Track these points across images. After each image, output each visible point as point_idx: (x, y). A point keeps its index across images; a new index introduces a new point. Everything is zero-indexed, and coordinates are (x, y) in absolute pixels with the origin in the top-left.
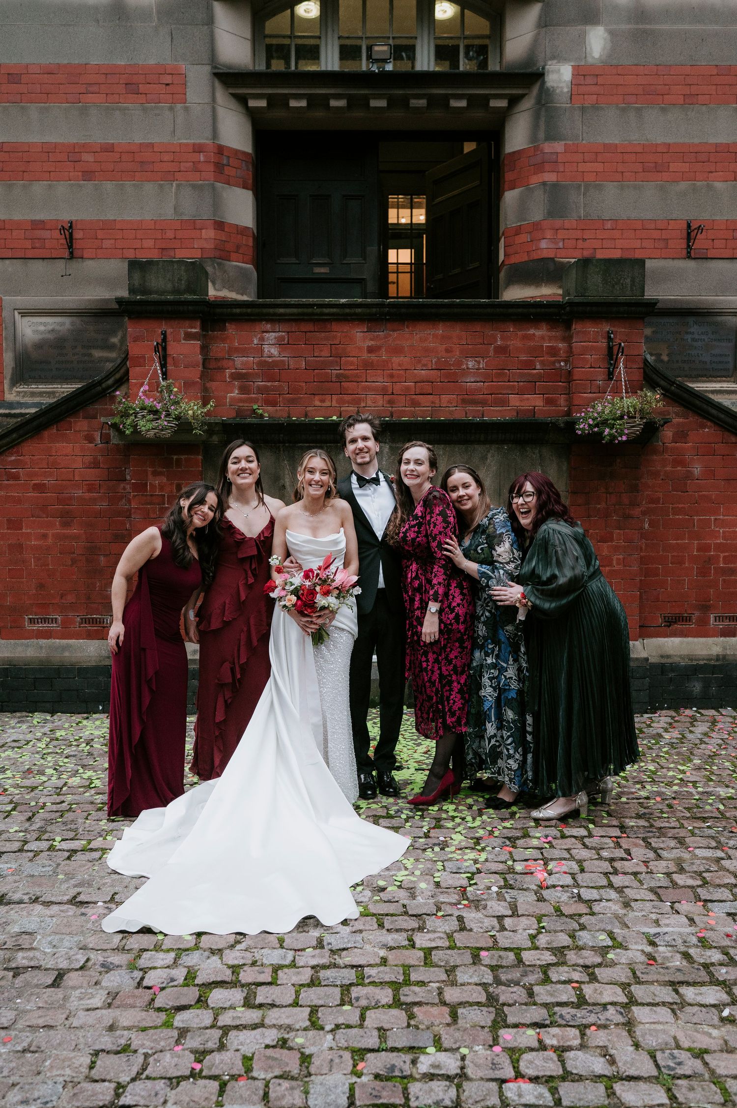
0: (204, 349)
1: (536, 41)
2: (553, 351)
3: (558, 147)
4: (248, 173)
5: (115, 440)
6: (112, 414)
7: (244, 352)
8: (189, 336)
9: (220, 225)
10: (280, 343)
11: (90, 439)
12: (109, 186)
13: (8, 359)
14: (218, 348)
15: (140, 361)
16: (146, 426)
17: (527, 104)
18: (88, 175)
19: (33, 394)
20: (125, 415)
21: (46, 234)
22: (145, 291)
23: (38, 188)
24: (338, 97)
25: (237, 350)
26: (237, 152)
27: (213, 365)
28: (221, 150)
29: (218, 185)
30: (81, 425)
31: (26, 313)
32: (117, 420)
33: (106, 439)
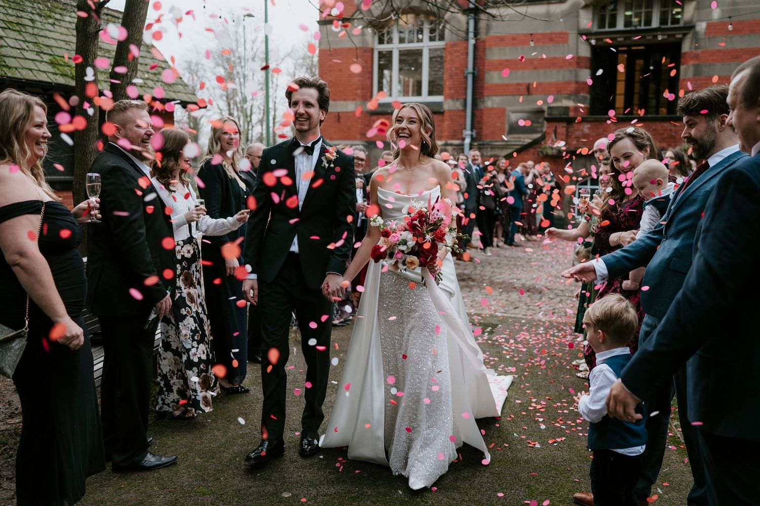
0: (567, 130)
1: (693, 16)
2: (671, 130)
3: (699, 51)
4: (588, 64)
5: (541, 155)
6: (540, 148)
7: (578, 130)
8: (563, 127)
9: (577, 83)
10: (589, 128)
11: (534, 154)
12: (542, 71)
13: (507, 127)
14: (571, 130)
15: (549, 134)
16: (550, 152)
17: (689, 36)
18: (535, 68)
19: (514, 138)
20: (544, 149)
21: (521, 87)
22: (551, 114)
23: (519, 73)
24: (620, 37)
25: (575, 130)
26: (584, 58)
27: (570, 134)
28: (579, 58)
29: (578, 69)
30: (532, 150)
31: (514, 112)
32: (542, 150)
33: (538, 155)
